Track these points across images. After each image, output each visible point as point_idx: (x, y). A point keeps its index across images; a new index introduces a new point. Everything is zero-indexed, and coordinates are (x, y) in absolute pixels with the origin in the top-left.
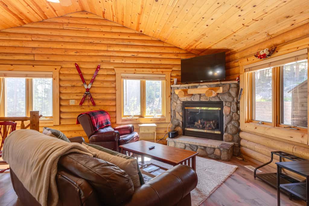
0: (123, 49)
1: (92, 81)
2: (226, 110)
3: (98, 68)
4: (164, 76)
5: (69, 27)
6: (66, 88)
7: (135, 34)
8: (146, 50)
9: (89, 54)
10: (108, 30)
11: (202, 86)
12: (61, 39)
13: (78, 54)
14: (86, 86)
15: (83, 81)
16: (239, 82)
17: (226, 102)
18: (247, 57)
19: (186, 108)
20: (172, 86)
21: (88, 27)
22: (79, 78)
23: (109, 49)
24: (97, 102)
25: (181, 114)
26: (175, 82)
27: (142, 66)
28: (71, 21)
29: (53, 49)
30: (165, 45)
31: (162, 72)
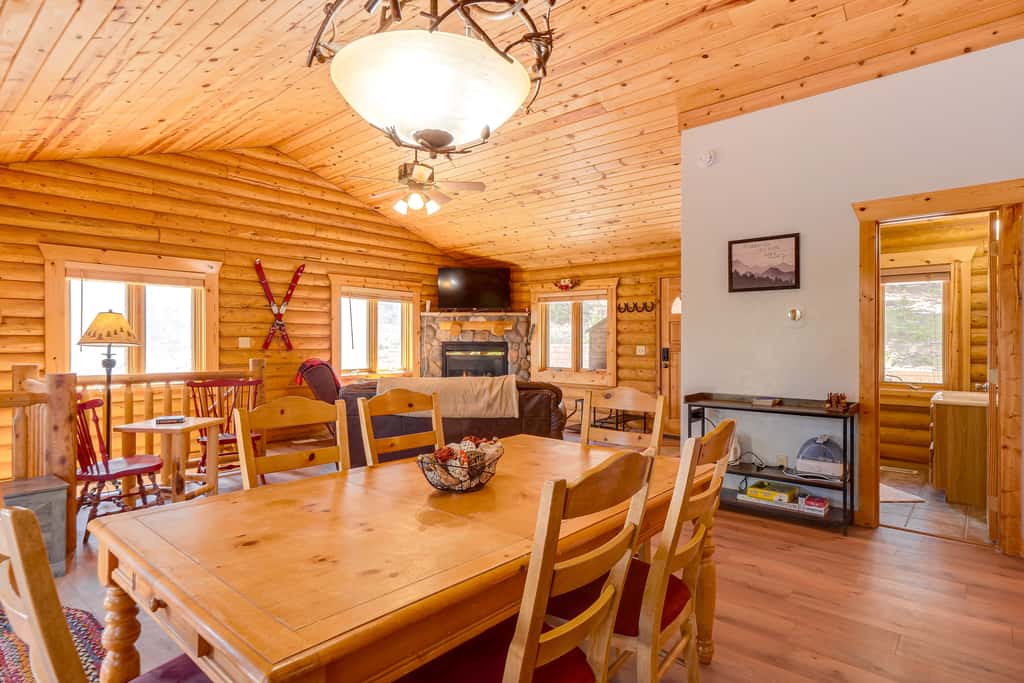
0: (343, 237)
1: (287, 298)
2: (512, 355)
3: (298, 272)
4: (411, 295)
5: (241, 177)
6: (231, 309)
7: (363, 210)
8: (382, 244)
9: (280, 240)
10: (317, 194)
11: (476, 316)
12: (224, 202)
13: (257, 238)
14: (275, 309)
15: (269, 297)
16: (530, 314)
17: (513, 343)
18: (542, 282)
19: (447, 353)
20: (422, 314)
21: (280, 184)
22: (259, 289)
23: (319, 234)
24: (294, 343)
25: (439, 363)
26: (428, 307)
27: (376, 274)
28: (244, 165)
29: (203, 220)
30: (412, 237)
31: (408, 287)
